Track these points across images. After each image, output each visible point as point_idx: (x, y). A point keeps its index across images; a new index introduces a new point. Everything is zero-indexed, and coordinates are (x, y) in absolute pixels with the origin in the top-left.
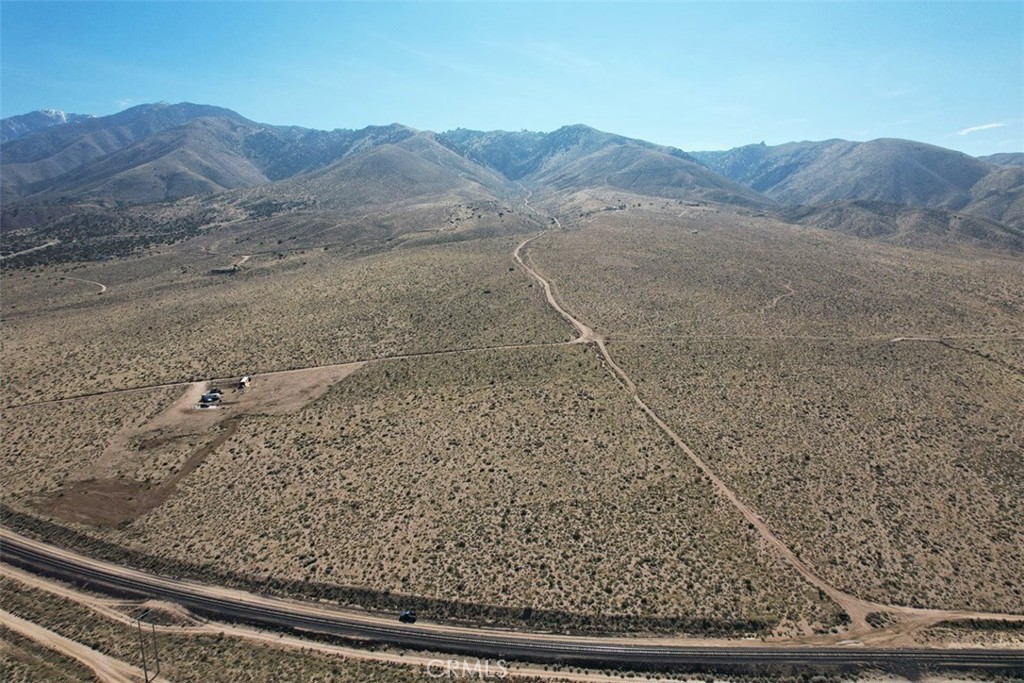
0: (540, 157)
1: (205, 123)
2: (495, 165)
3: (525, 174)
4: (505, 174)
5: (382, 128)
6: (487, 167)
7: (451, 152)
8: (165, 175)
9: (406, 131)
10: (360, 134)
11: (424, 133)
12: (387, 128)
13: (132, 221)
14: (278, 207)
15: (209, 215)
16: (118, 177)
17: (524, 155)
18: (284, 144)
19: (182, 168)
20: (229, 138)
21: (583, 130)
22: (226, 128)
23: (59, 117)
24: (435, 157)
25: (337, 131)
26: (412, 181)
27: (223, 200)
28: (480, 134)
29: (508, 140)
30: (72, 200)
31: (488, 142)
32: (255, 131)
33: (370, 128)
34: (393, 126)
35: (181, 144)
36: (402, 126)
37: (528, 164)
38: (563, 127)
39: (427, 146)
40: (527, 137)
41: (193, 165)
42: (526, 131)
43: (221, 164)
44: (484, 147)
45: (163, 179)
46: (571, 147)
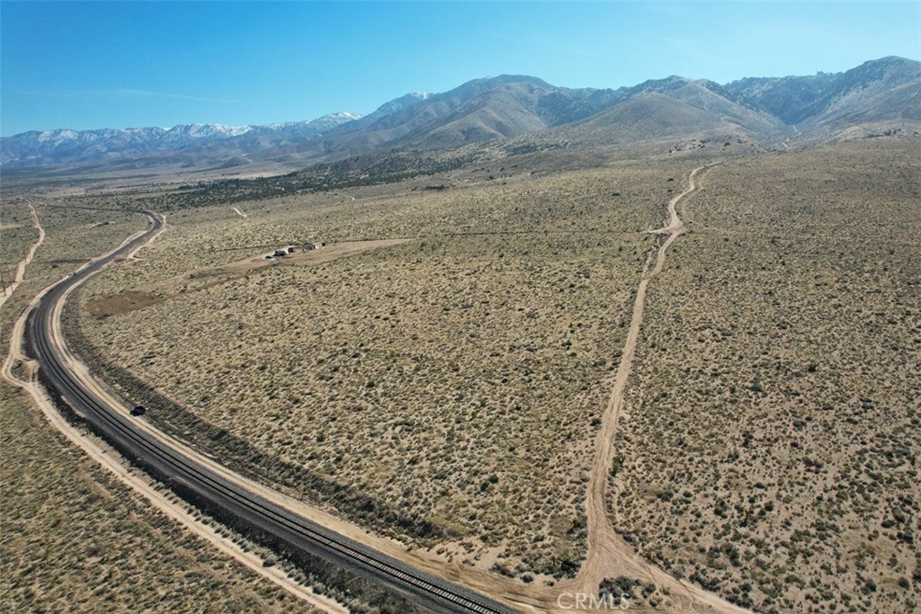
0: (829, 97)
1: (508, 88)
2: (773, 111)
3: (808, 116)
4: (783, 119)
5: (660, 81)
6: (762, 112)
7: (721, 97)
8: (465, 129)
9: (681, 82)
10: (639, 88)
11: (697, 82)
12: (664, 80)
13: (421, 161)
14: (534, 148)
15: (477, 156)
16: (432, 132)
17: (810, 97)
18: (571, 102)
19: (480, 124)
20: (525, 99)
21: (891, 63)
22: (524, 91)
23: (422, 96)
24: (702, 103)
25: (623, 88)
26: (666, 124)
27: (495, 145)
28: (763, 81)
29: (793, 83)
30: (398, 151)
31: (770, 87)
32: (548, 92)
33: (648, 82)
34: (670, 79)
35: (486, 104)
36: (679, 78)
37: (812, 106)
38: (866, 63)
39: (696, 93)
40: (822, 79)
41: (488, 121)
42: (822, 73)
43: (512, 120)
44: (764, 92)
45: (463, 132)
46: (871, 83)
